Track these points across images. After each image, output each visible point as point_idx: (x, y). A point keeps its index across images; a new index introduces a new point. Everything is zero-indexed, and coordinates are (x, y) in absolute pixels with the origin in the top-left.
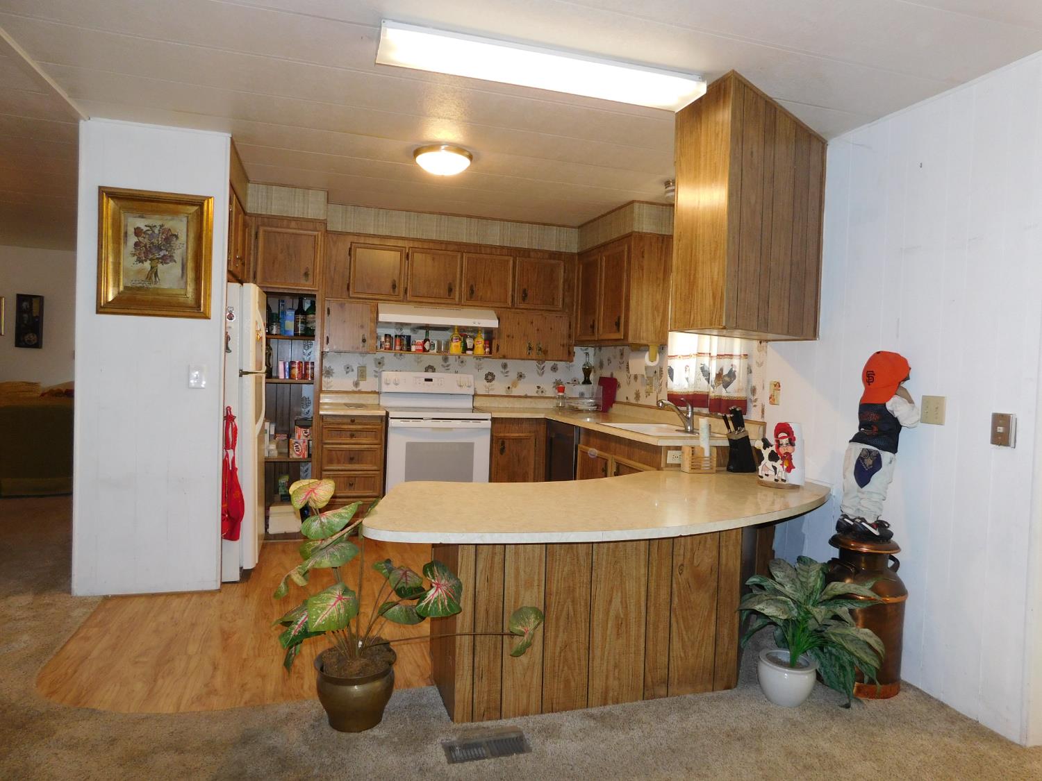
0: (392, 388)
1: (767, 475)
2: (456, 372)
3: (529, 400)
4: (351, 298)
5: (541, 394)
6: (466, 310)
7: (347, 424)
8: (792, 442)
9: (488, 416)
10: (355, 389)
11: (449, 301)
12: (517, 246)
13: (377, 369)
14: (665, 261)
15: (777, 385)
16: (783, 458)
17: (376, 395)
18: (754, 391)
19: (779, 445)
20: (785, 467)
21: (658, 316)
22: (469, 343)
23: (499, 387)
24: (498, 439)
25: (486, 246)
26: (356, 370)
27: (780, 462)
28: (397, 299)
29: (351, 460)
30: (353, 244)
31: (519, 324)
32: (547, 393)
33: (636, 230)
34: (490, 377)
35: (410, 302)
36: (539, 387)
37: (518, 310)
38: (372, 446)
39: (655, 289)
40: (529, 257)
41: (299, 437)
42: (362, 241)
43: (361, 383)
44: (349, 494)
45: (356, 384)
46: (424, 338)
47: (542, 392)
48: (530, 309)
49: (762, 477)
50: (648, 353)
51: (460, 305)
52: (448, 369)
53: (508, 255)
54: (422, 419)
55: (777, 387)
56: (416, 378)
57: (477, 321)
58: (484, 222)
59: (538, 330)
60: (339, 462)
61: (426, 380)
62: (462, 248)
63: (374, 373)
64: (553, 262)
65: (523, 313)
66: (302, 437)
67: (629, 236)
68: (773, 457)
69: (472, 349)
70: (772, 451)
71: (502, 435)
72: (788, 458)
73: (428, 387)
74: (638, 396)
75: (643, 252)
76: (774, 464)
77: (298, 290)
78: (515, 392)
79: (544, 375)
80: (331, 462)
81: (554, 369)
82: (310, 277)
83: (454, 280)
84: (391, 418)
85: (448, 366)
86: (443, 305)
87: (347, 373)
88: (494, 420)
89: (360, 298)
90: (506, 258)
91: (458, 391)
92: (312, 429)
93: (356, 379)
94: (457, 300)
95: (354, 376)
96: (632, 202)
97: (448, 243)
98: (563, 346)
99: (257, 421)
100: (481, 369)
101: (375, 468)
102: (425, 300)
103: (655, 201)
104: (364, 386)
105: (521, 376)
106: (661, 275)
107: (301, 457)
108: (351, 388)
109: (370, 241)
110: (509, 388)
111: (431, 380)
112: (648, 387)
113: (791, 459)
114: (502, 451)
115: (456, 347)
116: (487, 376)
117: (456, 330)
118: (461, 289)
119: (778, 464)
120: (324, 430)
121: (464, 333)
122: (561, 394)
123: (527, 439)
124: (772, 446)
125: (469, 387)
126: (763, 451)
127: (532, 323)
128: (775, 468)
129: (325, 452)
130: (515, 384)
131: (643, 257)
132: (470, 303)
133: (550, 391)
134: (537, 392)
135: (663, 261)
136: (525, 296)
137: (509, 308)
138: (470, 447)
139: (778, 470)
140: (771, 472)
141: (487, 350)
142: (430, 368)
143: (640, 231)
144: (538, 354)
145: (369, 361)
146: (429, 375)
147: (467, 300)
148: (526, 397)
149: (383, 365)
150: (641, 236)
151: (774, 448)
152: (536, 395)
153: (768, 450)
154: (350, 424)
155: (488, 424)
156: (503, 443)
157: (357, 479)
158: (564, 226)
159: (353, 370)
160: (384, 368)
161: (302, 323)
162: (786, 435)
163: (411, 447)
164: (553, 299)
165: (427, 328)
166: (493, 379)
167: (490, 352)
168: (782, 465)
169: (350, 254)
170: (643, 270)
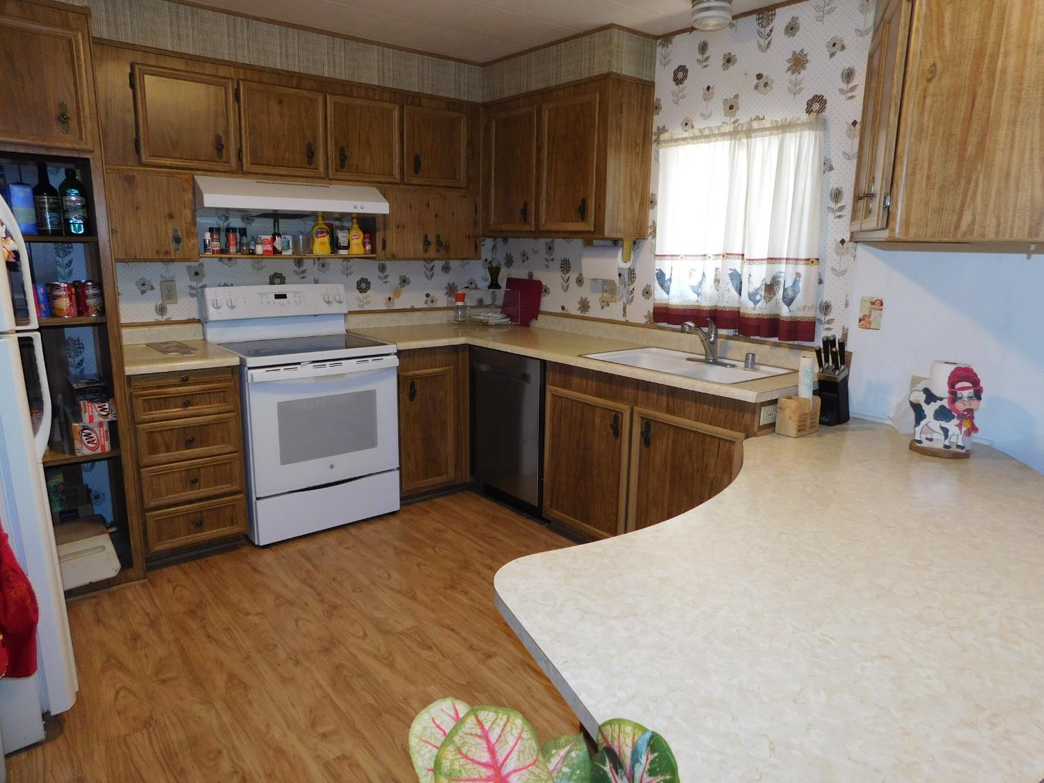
0: (225, 313)
1: (931, 440)
2: (316, 282)
3: (418, 314)
4: (144, 165)
5: (430, 305)
6: (335, 188)
7: (175, 386)
8: (978, 395)
9: (392, 348)
10: (160, 318)
11: (310, 173)
12: (403, 88)
13: (194, 284)
14: (645, 120)
15: (878, 304)
16: (961, 417)
17: (199, 326)
18: (826, 308)
19: (954, 397)
20: (964, 429)
21: (637, 197)
22: (342, 237)
23: (376, 299)
24: (406, 378)
25: (359, 86)
26: (157, 285)
27: (955, 421)
28: (226, 169)
29: (189, 444)
30: (137, 68)
31: (411, 207)
32: (438, 302)
33: (614, 71)
34: (363, 286)
35: (249, 173)
36: (428, 295)
37: (409, 187)
38: (221, 415)
39: (634, 161)
40: (420, 105)
41: (91, 418)
42: (153, 62)
43: (170, 307)
44: (193, 497)
45: (162, 310)
46: (272, 231)
47: (432, 301)
48: (424, 185)
49: (920, 442)
50: (621, 250)
51: (326, 179)
52: (303, 277)
53: (390, 102)
54: (299, 363)
55: (877, 306)
56: (262, 294)
57: (359, 204)
58: (354, 44)
59: (436, 216)
60: (168, 449)
61: (278, 297)
62: (324, 85)
63: (188, 290)
64: (453, 115)
65: (415, 191)
66: (97, 419)
67: (606, 77)
68: (942, 414)
69: (347, 248)
70: (942, 407)
71: (411, 373)
72: (969, 415)
73: (280, 308)
74: (584, 305)
75: (622, 105)
76: (944, 424)
77: (48, 148)
78: (398, 305)
79: (433, 278)
80: (153, 450)
81: (446, 269)
82: (73, 123)
83: (315, 139)
84: (249, 368)
85: (303, 272)
86: (300, 179)
87: (143, 292)
88: (399, 353)
89: (161, 167)
90: (389, 105)
91: (325, 309)
92: (115, 403)
93: (160, 302)
94: (322, 169)
95: (155, 298)
96: (611, 26)
97: (301, 77)
98: (469, 237)
99: (35, 429)
100: (350, 274)
101: (231, 448)
102: (274, 171)
103: (638, 29)
104: (174, 312)
105: (404, 281)
106: (640, 141)
107: (99, 451)
108: (153, 316)
109: (169, 63)
110: (390, 299)
111: (284, 296)
112: (606, 295)
113: (973, 418)
114: (412, 396)
115: (321, 246)
116: (359, 283)
117: (320, 218)
118: (325, 152)
119: (952, 426)
120: (134, 401)
121: (332, 224)
122: (460, 304)
123: (444, 374)
124: (941, 399)
125: (340, 302)
126: (925, 407)
127: (428, 205)
128: (945, 431)
129: (143, 438)
130: (397, 293)
131: (621, 112)
132: (341, 175)
133: (442, 300)
134: (426, 302)
135: (643, 119)
136: (417, 165)
137: (396, 184)
138: (370, 396)
139: (950, 434)
140: (939, 436)
141: (368, 247)
142: (278, 278)
143: (619, 72)
144: (438, 251)
145: (179, 272)
146: (280, 289)
147: (336, 171)
148: (413, 310)
149: (204, 276)
150: (620, 80)
151: (945, 403)
152: (426, 306)
153: (935, 406)
154: (180, 386)
155: (394, 361)
156: (413, 385)
157: (202, 470)
158: (465, 62)
159: (152, 288)
160: (205, 281)
161: (51, 210)
162: (971, 385)
163: (285, 410)
164: (455, 170)
165: (276, 216)
166: (368, 287)
167: (373, 251)
168: (960, 426)
169: (132, 85)
170: (621, 132)
